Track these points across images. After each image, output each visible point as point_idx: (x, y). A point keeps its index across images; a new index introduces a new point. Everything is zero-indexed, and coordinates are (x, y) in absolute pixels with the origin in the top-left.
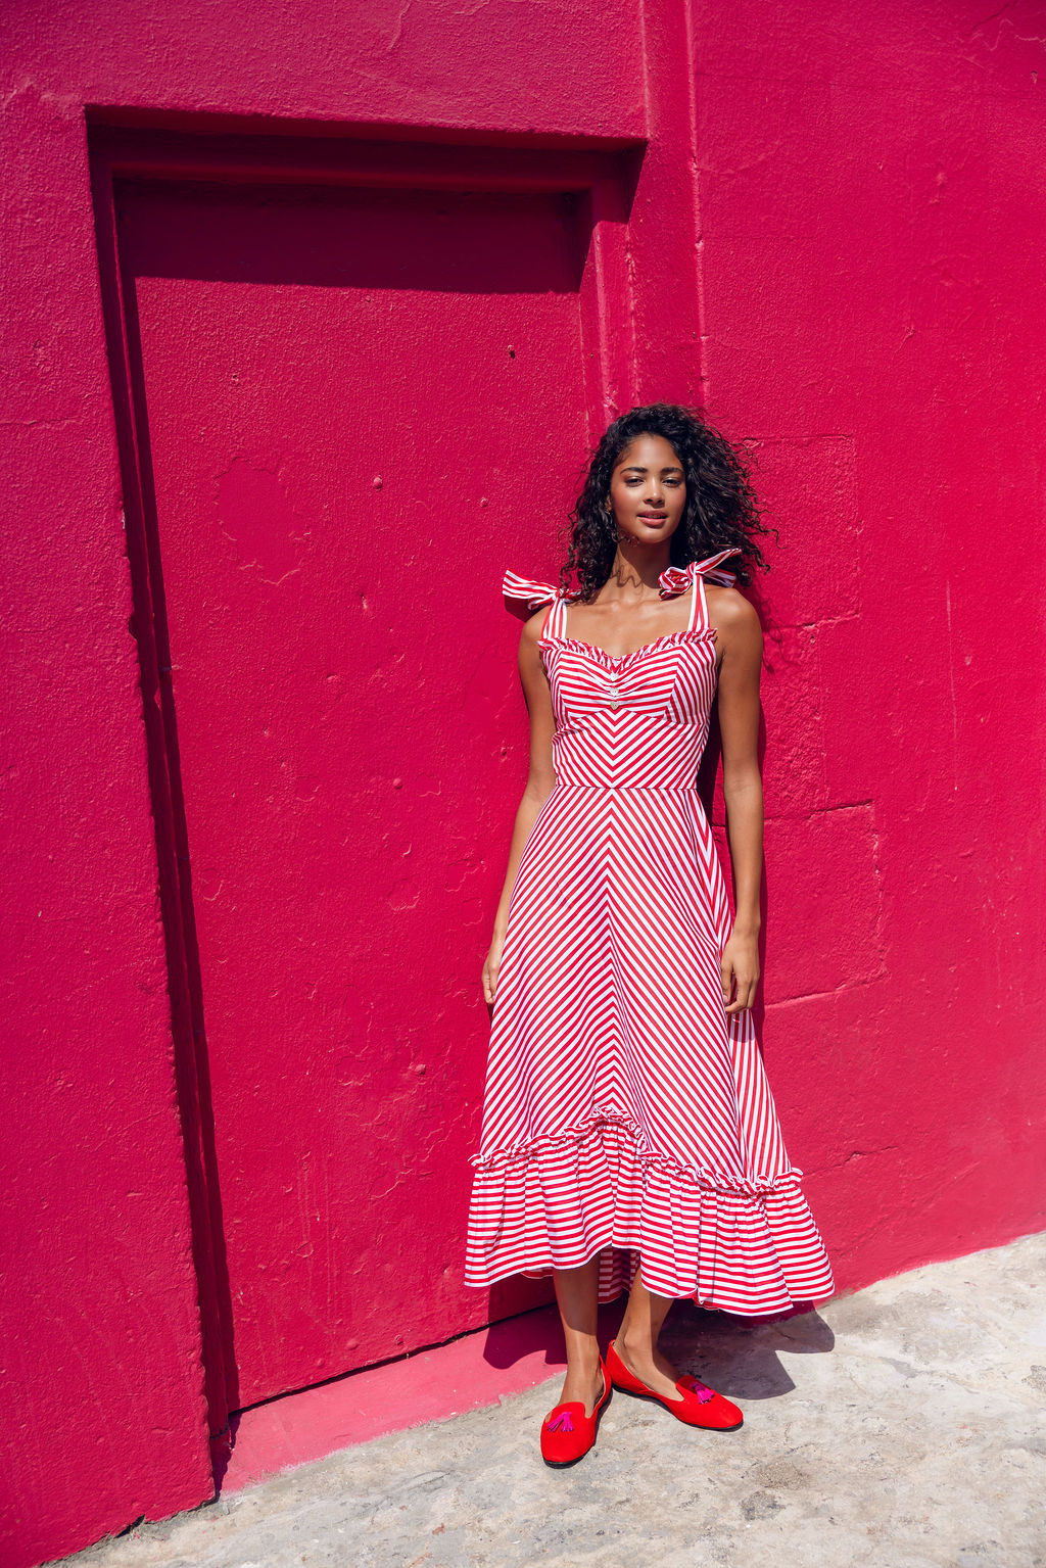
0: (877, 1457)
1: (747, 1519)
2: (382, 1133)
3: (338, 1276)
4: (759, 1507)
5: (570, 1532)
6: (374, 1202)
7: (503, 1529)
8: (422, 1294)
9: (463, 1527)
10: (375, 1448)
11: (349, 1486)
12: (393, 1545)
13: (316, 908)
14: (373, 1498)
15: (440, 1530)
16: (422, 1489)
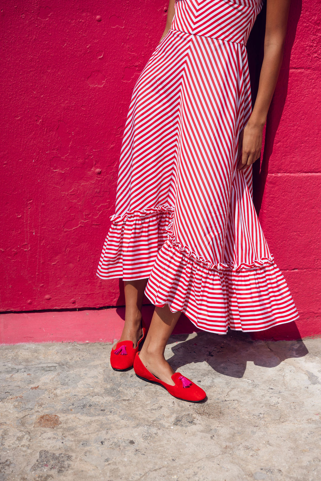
0: (261, 416)
1: (174, 424)
2: (73, 199)
3: (43, 263)
4: (184, 420)
5: (90, 406)
6: (66, 232)
7: (63, 396)
8: (89, 283)
9: (46, 390)
10: (40, 347)
11: (15, 359)
12: (10, 388)
13: (45, 77)
14: (20, 367)
15: (36, 388)
16: (43, 369)
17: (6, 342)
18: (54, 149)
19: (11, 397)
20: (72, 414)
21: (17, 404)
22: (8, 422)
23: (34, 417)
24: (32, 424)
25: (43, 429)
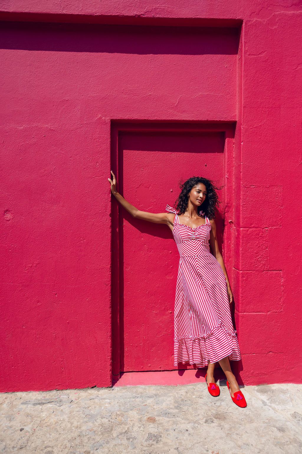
0: (243, 420)
1: (205, 423)
2: (160, 324)
3: (148, 350)
4: (209, 421)
5: (169, 413)
6: (157, 337)
7: (157, 409)
8: (166, 359)
9: (150, 406)
10: (147, 387)
11: (136, 392)
12: (135, 405)
13: (150, 275)
14: (139, 396)
15: (145, 405)
16: (148, 397)
17: (132, 385)
18: (153, 303)
19: (135, 409)
20: (161, 417)
21: (138, 412)
22: (134, 420)
23: (145, 418)
24: (144, 421)
25: (149, 423)
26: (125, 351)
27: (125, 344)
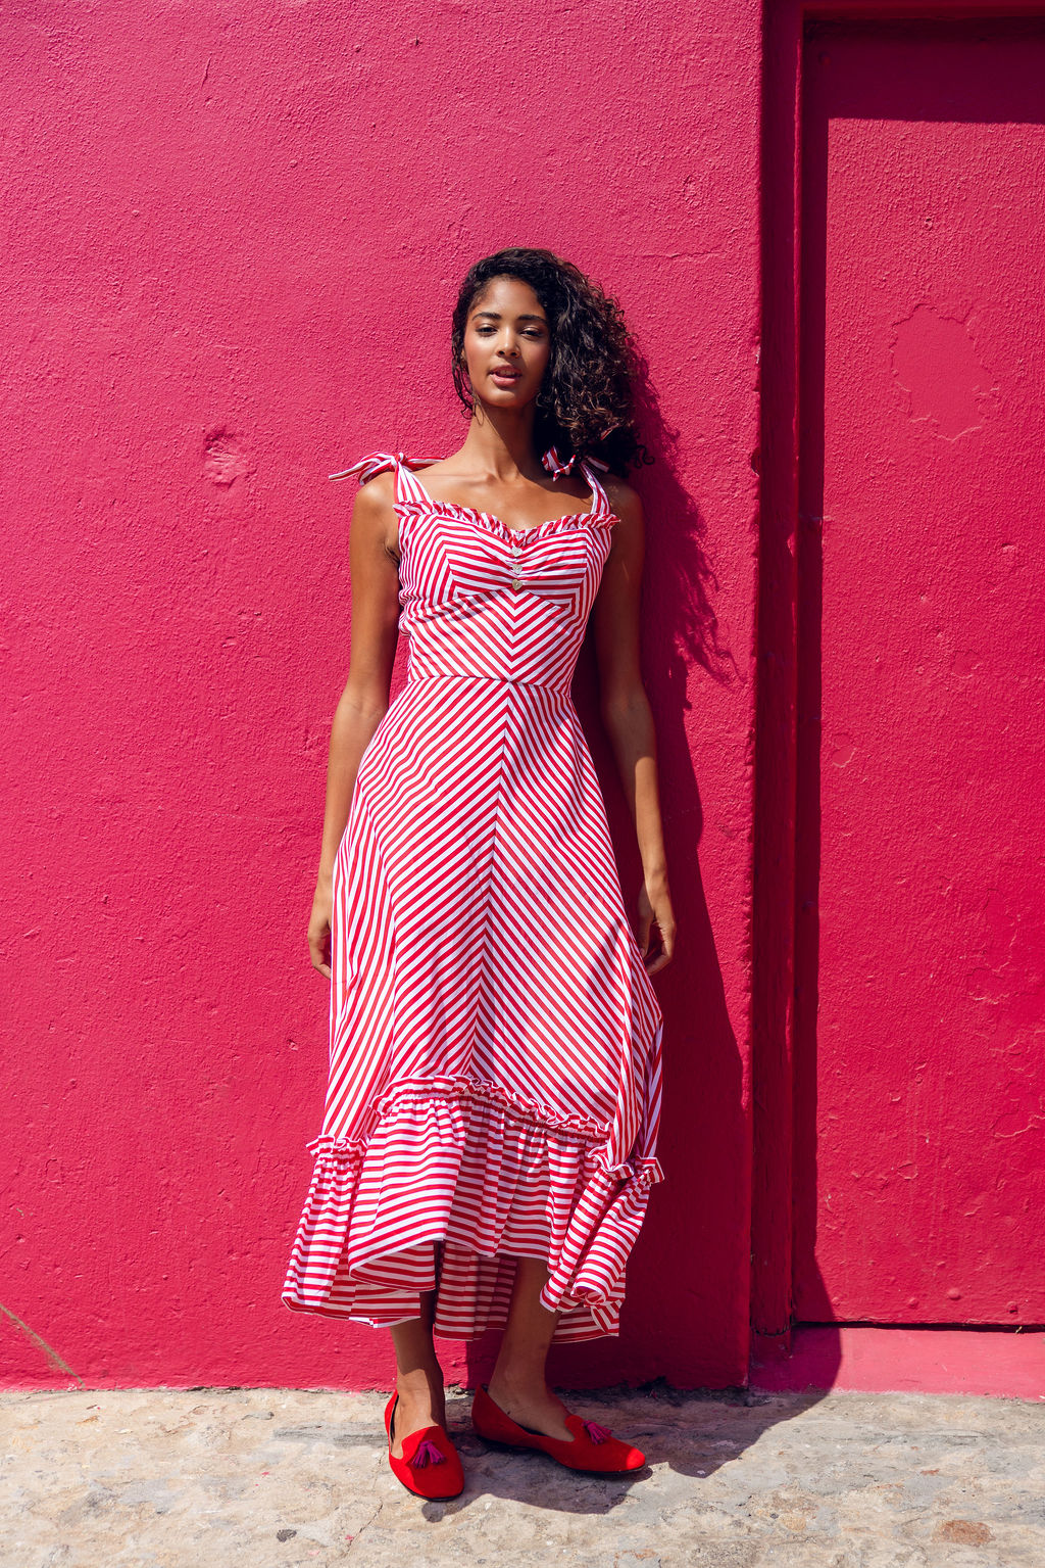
2: (1016, 1065)
3: (945, 1211)
6: (998, 1140)
7: (995, 1490)
9: (956, 1478)
10: (939, 1403)
11: (879, 1419)
12: (873, 1468)
13: (961, 796)
14: (893, 1433)
15: (932, 1472)
16: (948, 1440)
17: (859, 1388)
18: (976, 952)
19: (877, 1484)
20: (1018, 1523)
21: (891, 1495)
22: (873, 1528)
23: (932, 1523)
24: (928, 1536)
25: (955, 1546)
26: (820, 1211)
27: (820, 1168)
